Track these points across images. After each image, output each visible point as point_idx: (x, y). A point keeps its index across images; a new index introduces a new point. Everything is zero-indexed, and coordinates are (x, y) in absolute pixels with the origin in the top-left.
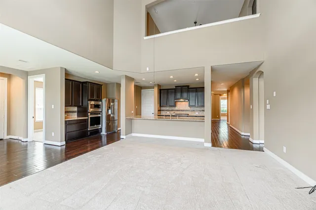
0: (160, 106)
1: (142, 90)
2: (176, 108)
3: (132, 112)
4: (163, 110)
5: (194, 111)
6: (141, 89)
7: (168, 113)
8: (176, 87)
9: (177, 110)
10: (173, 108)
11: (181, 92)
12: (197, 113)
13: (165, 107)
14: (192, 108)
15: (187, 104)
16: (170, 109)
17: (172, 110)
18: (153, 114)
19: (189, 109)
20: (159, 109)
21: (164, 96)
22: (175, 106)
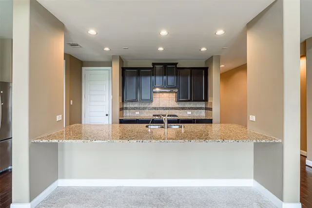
0: (123, 101)
1: (84, 69)
2: (154, 105)
3: (59, 118)
6: (83, 66)
7: (137, 113)
8: (154, 64)
9: (155, 108)
10: (146, 105)
11: (164, 75)
12: (189, 113)
13: (132, 101)
14: (181, 105)
15: (173, 96)
16: (142, 106)
17: (144, 109)
18: (107, 115)
19: (176, 105)
20: (121, 107)
21: (132, 82)
22: (151, 100)
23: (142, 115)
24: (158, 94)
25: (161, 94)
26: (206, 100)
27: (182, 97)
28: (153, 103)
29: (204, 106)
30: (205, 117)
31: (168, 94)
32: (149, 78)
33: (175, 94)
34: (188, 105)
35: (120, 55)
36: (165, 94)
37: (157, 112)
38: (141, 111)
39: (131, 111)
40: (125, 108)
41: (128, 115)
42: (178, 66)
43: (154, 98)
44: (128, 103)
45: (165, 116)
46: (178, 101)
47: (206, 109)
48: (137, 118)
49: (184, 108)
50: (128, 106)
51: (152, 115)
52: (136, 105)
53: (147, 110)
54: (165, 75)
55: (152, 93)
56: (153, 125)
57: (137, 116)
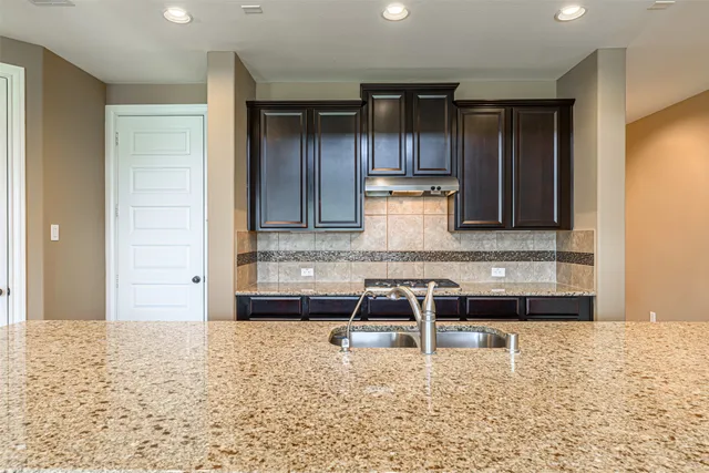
0: (252, 227)
1: (112, 111)
2: (367, 242)
4: (267, 256)
5: (475, 256)
6: (106, 102)
7: (307, 272)
8: (367, 90)
9: (372, 256)
10: (341, 244)
11: (407, 132)
12: (498, 271)
13: (287, 229)
14: (468, 243)
15: (438, 210)
16: (324, 246)
17: (333, 256)
18: (196, 280)
19: (452, 244)
20: (247, 249)
21: (285, 156)
22: (355, 227)
23: (324, 280)
24: (383, 203)
25: (394, 203)
26: (565, 224)
27: (473, 214)
28: (365, 235)
29: (552, 247)
30: (559, 286)
31: (419, 204)
32: (349, 142)
33: (444, 203)
34: (491, 242)
35: (238, 49)
36: (408, 204)
37: (378, 270)
38: (319, 264)
39: (284, 264)
40: (265, 253)
41: (273, 279)
42: (458, 96)
43: (367, 219)
44: (274, 236)
45: (423, 283)
46: (459, 227)
47: (563, 257)
48: (305, 292)
49: (477, 253)
50: (273, 248)
51: (360, 281)
52: (303, 243)
53: (343, 263)
54: (410, 130)
55: (361, 196)
56: (364, 329)
57: (306, 285)
